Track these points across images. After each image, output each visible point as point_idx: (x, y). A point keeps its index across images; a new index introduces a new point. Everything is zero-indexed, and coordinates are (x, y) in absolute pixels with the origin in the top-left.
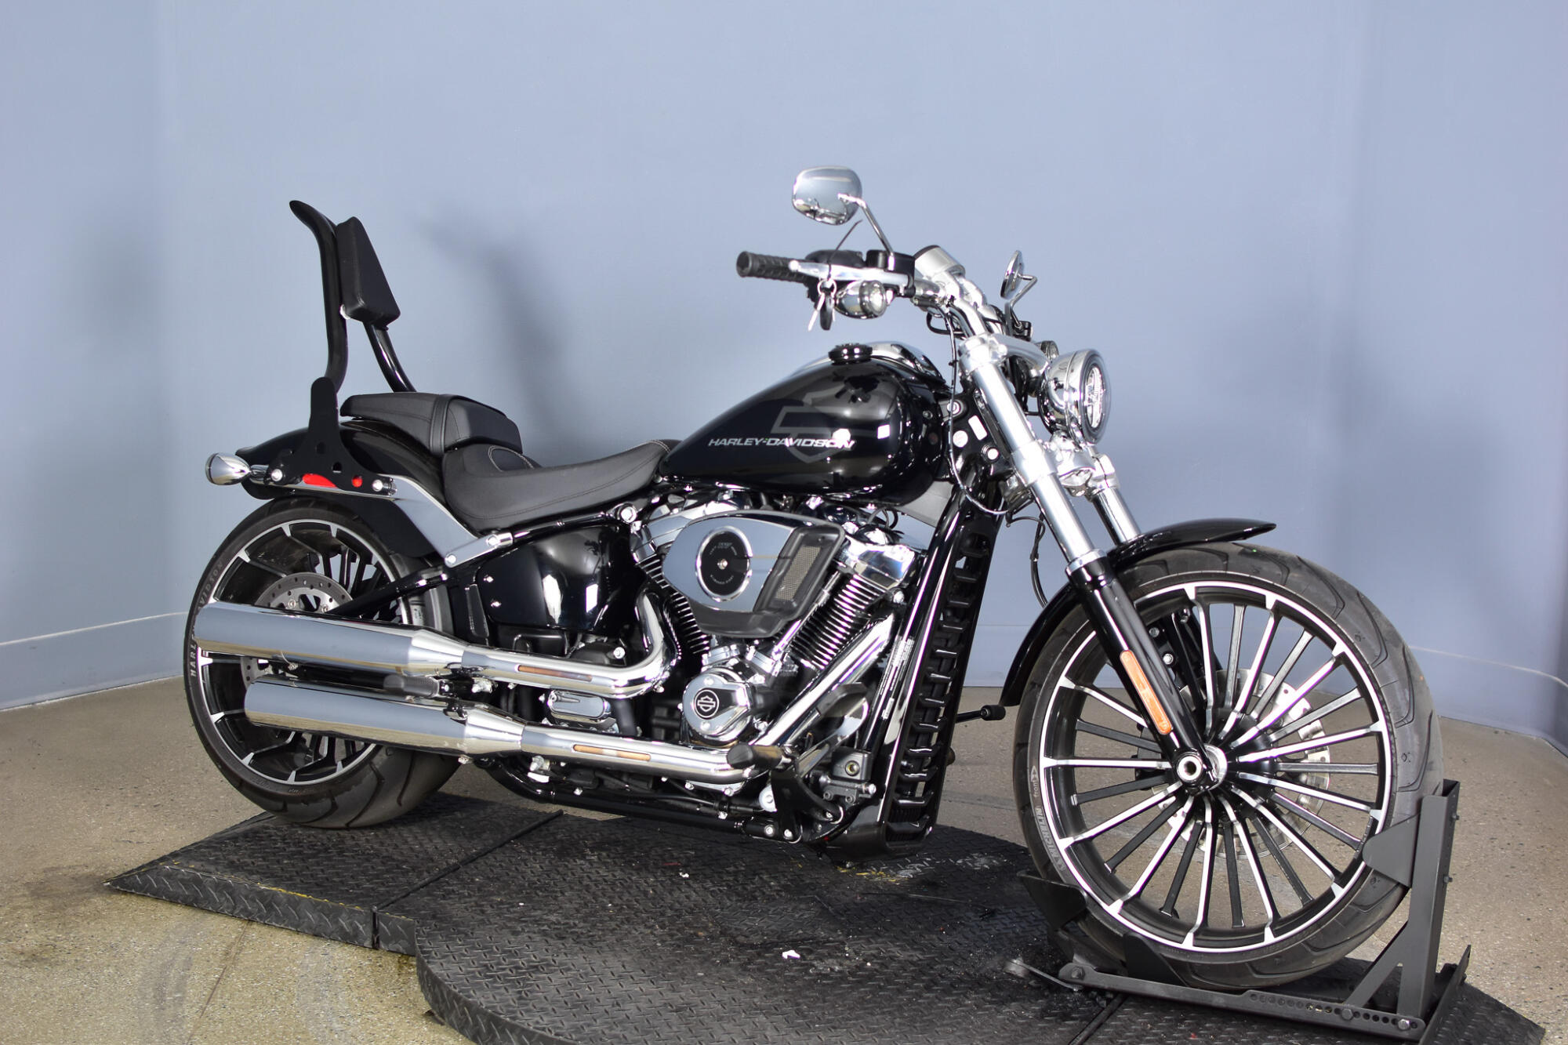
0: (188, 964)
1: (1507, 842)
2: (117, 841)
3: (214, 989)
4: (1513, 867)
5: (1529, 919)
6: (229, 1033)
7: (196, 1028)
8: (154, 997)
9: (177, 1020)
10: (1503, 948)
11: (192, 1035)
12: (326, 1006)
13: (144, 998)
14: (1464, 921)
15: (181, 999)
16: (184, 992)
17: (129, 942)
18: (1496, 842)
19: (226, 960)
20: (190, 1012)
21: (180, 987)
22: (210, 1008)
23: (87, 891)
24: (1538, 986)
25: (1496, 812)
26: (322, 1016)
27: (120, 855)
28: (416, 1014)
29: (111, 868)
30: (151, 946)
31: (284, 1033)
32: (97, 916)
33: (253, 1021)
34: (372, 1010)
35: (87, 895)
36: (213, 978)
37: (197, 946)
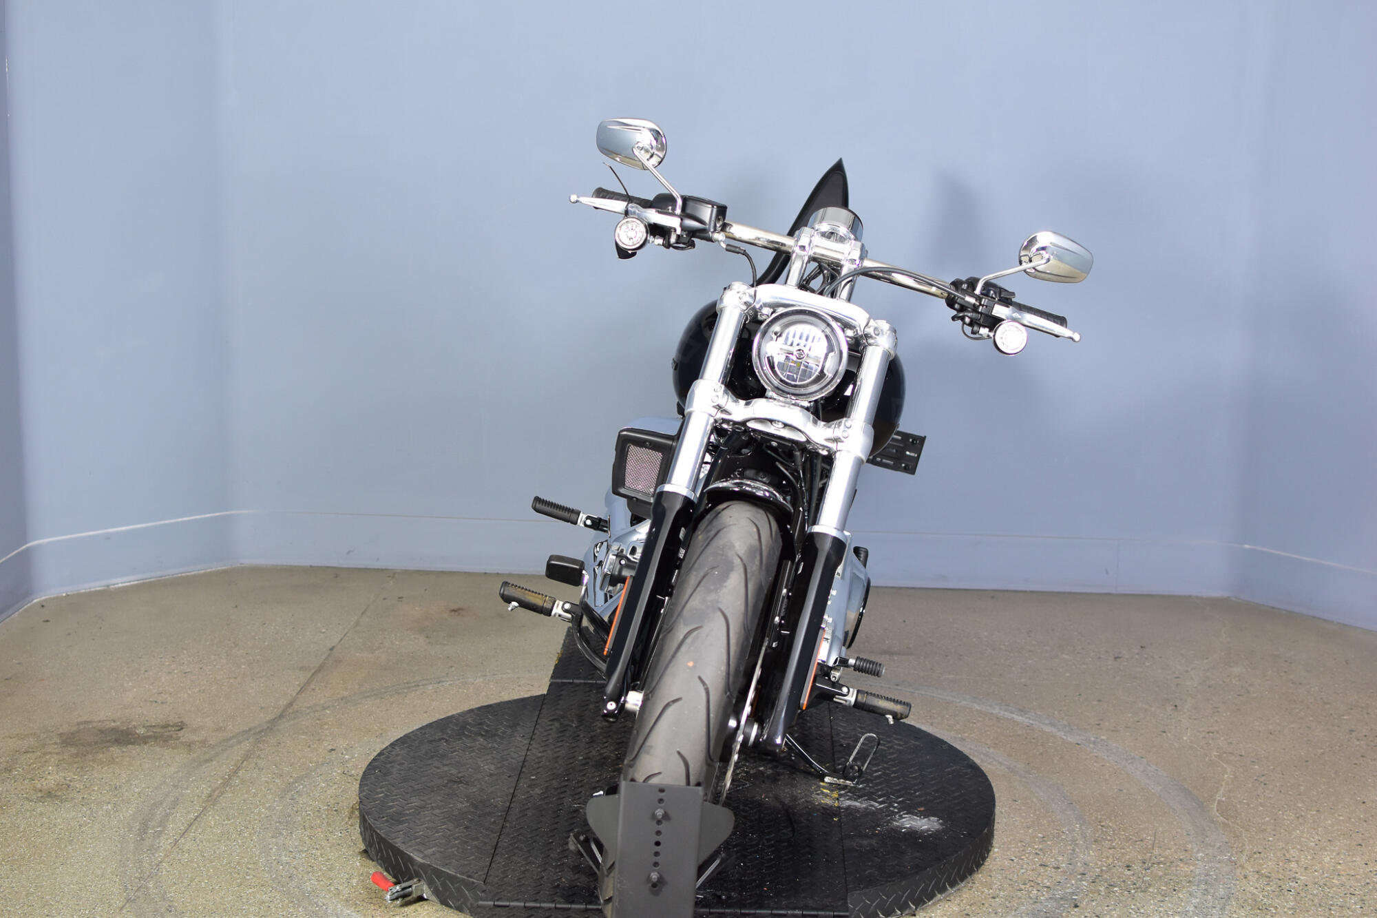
0: (175, 804)
1: (1364, 734)
2: (145, 701)
3: (190, 825)
4: (1363, 756)
5: (1364, 803)
6: (192, 861)
7: (167, 856)
8: (139, 830)
9: (152, 849)
10: (1333, 827)
11: (161, 862)
12: (281, 842)
13: (130, 830)
14: (1303, 801)
15: (161, 832)
16: (165, 827)
17: (131, 784)
18: (1354, 734)
19: (208, 801)
20: (165, 843)
21: (162, 823)
22: (183, 840)
23: (109, 741)
24: (1355, 861)
25: (1362, 708)
26: (274, 850)
27: (145, 712)
28: (354, 851)
29: (134, 723)
30: (148, 788)
31: (238, 863)
32: (112, 761)
33: (215, 852)
34: (318, 847)
35: (108, 744)
36: (192, 816)
37: (187, 789)
